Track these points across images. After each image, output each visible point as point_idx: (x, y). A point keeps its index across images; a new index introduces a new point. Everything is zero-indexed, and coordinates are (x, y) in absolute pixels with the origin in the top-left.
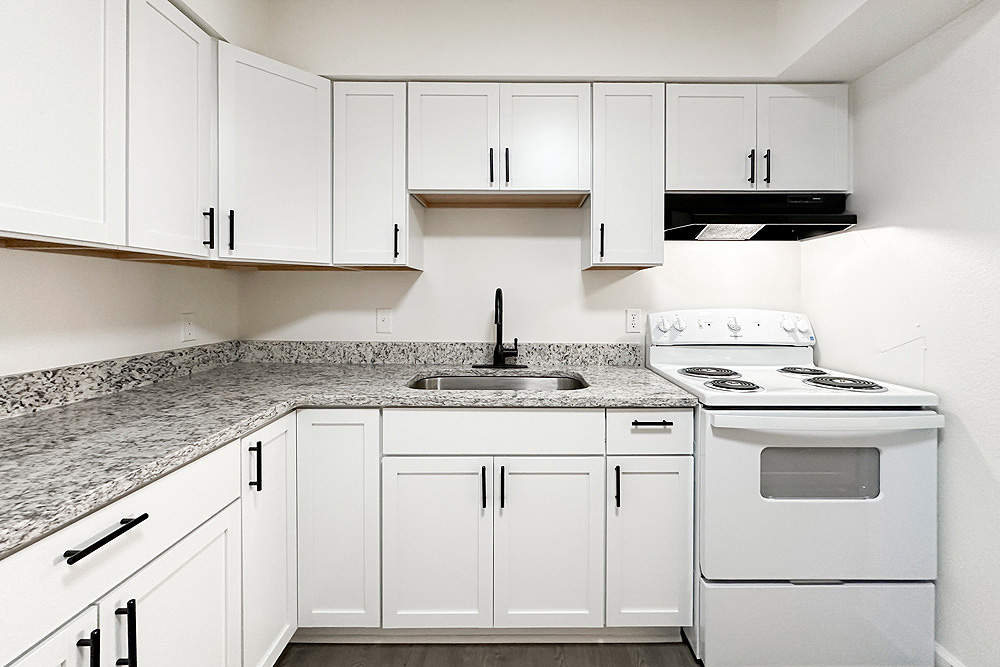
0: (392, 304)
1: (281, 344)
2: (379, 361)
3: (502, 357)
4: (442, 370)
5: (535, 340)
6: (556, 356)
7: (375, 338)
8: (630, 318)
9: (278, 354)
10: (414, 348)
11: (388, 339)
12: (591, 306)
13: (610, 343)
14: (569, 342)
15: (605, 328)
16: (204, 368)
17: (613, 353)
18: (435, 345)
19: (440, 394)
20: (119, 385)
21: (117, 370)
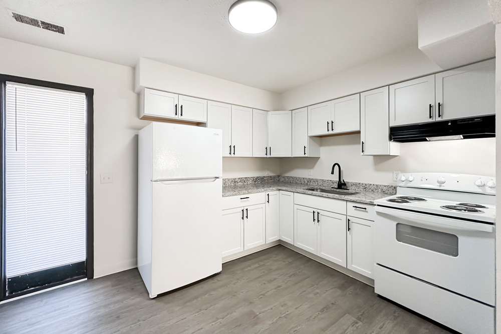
0: (312, 167)
1: (287, 177)
2: (308, 184)
3: (342, 185)
4: (321, 187)
5: (354, 181)
6: (362, 187)
7: (307, 177)
8: (395, 175)
9: (287, 179)
10: (317, 180)
11: (311, 177)
12: (377, 170)
13: (384, 185)
14: (367, 183)
15: (383, 178)
16: (271, 181)
17: (385, 189)
18: (323, 180)
19: (318, 193)
20: (255, 182)
21: (255, 179)
